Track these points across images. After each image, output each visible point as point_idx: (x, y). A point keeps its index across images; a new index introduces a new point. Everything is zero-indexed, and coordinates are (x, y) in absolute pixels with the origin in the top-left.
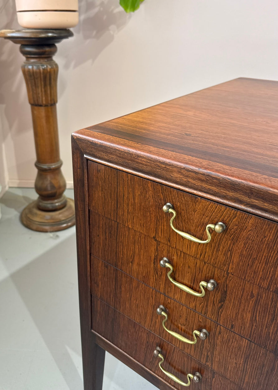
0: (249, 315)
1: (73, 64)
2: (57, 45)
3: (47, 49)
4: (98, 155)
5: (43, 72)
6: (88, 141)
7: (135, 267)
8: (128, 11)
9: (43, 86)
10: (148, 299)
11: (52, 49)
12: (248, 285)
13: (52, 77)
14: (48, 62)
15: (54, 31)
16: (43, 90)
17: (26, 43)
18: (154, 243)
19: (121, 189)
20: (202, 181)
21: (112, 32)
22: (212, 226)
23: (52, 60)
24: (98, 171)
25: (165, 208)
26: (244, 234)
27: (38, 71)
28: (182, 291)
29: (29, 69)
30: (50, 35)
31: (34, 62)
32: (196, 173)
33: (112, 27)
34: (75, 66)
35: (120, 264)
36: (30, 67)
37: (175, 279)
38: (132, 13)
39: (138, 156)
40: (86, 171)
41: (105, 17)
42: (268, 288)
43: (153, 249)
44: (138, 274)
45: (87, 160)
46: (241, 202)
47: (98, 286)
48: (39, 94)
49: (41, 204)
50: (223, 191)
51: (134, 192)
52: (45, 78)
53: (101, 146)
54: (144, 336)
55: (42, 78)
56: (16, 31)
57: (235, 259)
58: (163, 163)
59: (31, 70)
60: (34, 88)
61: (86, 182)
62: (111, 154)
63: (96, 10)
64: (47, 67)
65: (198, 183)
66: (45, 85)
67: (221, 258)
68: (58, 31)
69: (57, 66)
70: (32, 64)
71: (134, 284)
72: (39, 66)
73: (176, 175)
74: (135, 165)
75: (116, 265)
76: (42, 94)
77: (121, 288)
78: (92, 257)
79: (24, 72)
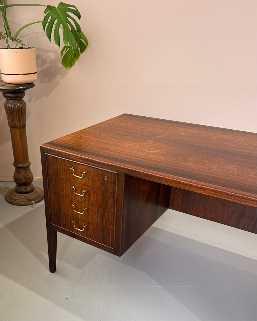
0: (96, 199)
1: (34, 99)
2: (25, 91)
3: (19, 94)
4: (50, 153)
5: (18, 108)
6: (46, 148)
7: (64, 192)
8: (67, 68)
9: (18, 116)
10: (69, 202)
11: (22, 94)
12: (94, 189)
13: (23, 110)
14: (20, 102)
15: (24, 85)
16: (18, 119)
17: (8, 92)
18: (70, 181)
19: (58, 164)
20: (80, 159)
21: (58, 79)
22: (83, 172)
23: (23, 100)
24: (50, 158)
25: (71, 168)
26: (91, 173)
27: (15, 107)
28: (79, 196)
29: (9, 106)
30: (21, 87)
31: (12, 102)
32: (78, 157)
33: (58, 76)
34: (35, 101)
35: (59, 192)
36: (10, 105)
37: (76, 193)
38: (71, 68)
39: (63, 153)
40: (46, 159)
41: (53, 69)
42: (99, 189)
43: (69, 184)
44: (65, 194)
45: (46, 155)
46: (89, 164)
47: (52, 203)
48: (15, 121)
49: (18, 189)
50: (85, 162)
51: (62, 165)
52: (19, 111)
53: (51, 150)
54: (69, 218)
55: (17, 112)
56: (2, 85)
57: (90, 182)
58: (70, 154)
59: (11, 107)
60: (12, 117)
61: (46, 163)
62: (54, 152)
63: (48, 65)
64: (20, 105)
65: (79, 160)
66: (19, 116)
67: (87, 182)
68: (26, 85)
69: (25, 103)
70: (11, 103)
71: (65, 198)
72: (15, 104)
73: (73, 158)
74: (62, 156)
75: (58, 193)
76: (17, 121)
77: (60, 201)
78: (50, 192)
79: (6, 108)
